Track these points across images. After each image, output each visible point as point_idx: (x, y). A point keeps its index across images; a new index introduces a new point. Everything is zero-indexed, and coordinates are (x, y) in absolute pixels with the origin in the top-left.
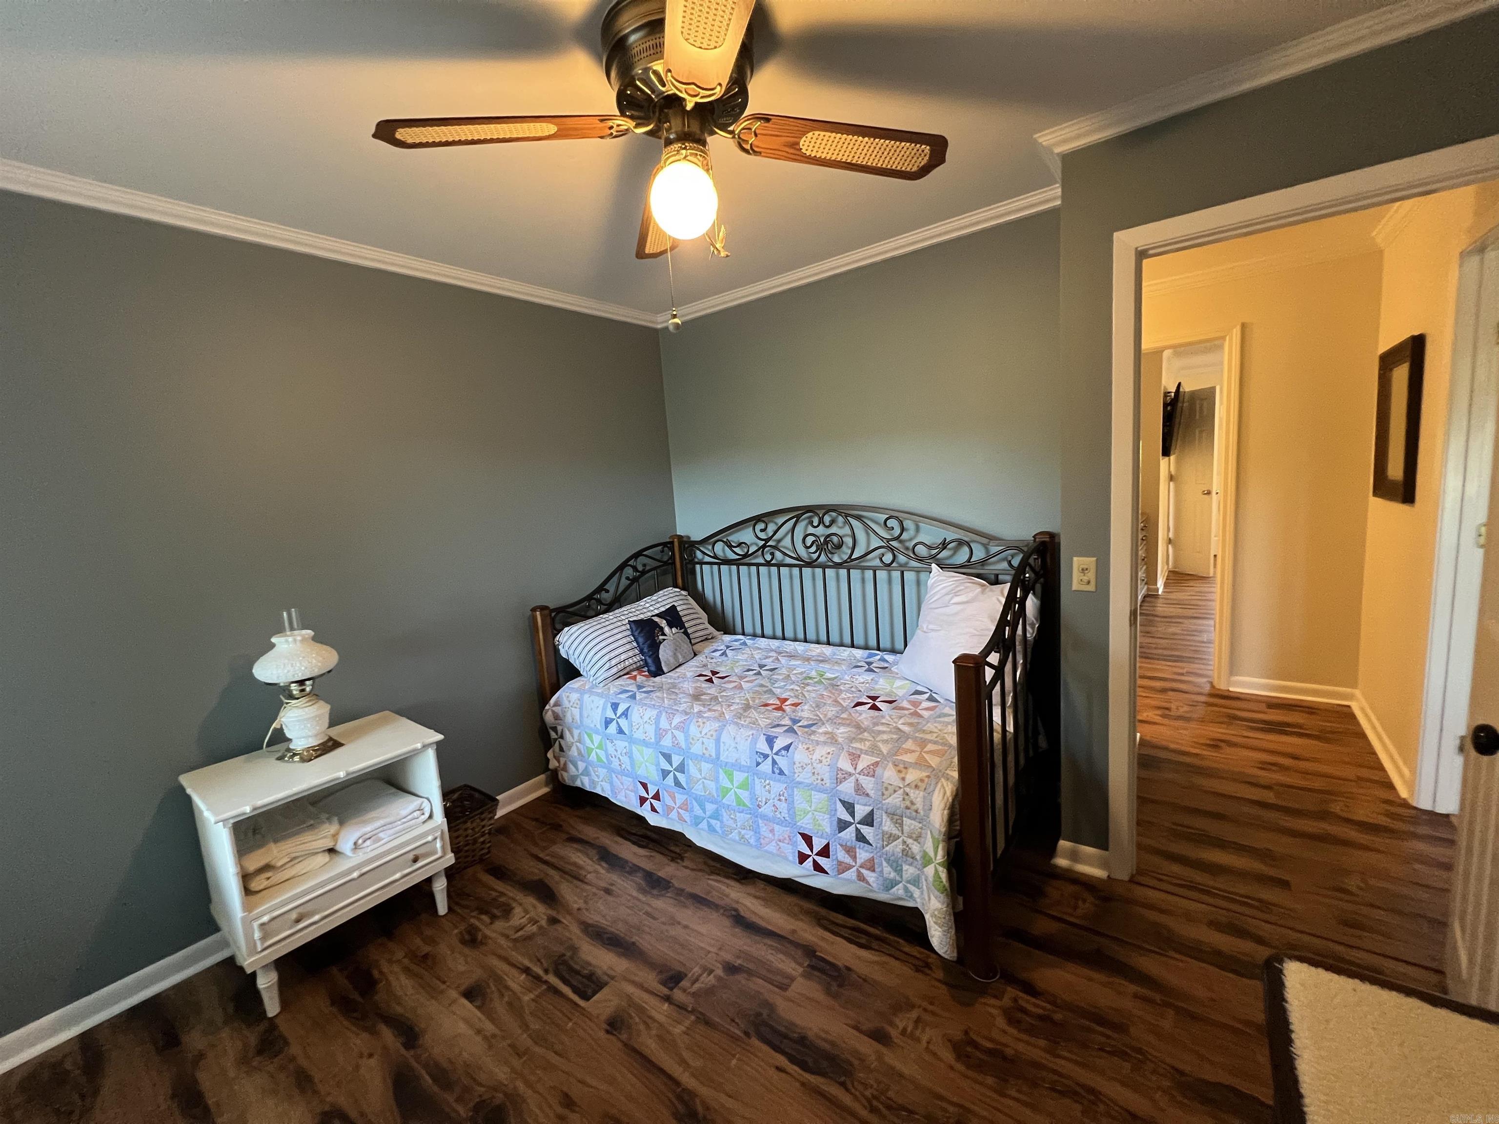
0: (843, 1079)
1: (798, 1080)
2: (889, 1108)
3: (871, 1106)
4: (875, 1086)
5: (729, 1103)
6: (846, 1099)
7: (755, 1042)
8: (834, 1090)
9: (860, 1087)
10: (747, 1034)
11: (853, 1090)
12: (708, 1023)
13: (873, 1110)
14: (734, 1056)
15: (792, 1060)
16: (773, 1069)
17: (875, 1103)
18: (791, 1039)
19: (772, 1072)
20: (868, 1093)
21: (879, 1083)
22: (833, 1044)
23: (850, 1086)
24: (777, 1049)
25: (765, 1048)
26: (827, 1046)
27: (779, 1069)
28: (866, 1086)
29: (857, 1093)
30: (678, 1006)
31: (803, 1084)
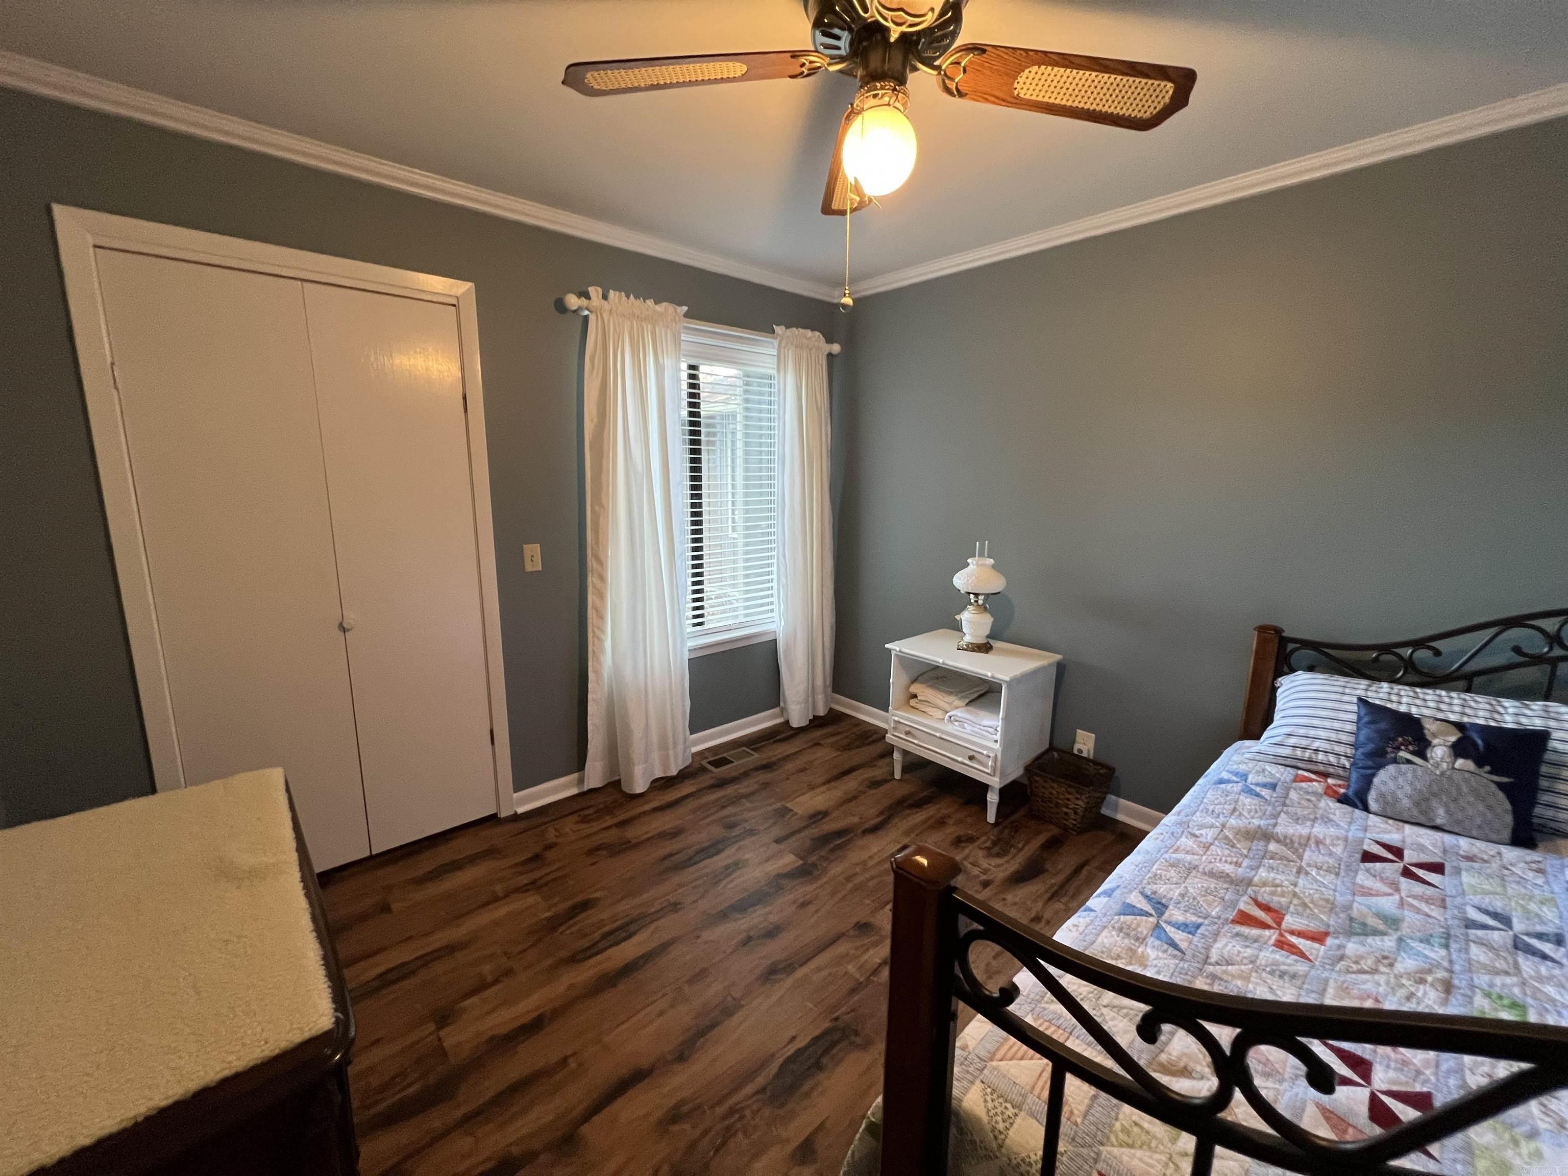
0: (768, 1093)
1: (777, 1052)
2: (728, 1128)
3: (737, 1111)
4: (752, 1123)
5: (774, 998)
6: (749, 1089)
7: (827, 1024)
8: (760, 1080)
9: (755, 1107)
10: (836, 1019)
11: (754, 1099)
12: (853, 991)
13: (732, 1111)
14: (816, 1006)
15: (799, 1052)
16: (794, 1034)
17: (737, 1116)
18: (822, 1055)
19: (792, 1033)
20: (747, 1112)
21: (755, 1128)
22: (807, 1095)
23: (761, 1096)
24: (816, 1040)
25: (817, 1032)
26: (806, 1088)
27: (793, 1039)
28: (755, 1113)
29: (750, 1102)
30: (876, 970)
31: (773, 1055)
